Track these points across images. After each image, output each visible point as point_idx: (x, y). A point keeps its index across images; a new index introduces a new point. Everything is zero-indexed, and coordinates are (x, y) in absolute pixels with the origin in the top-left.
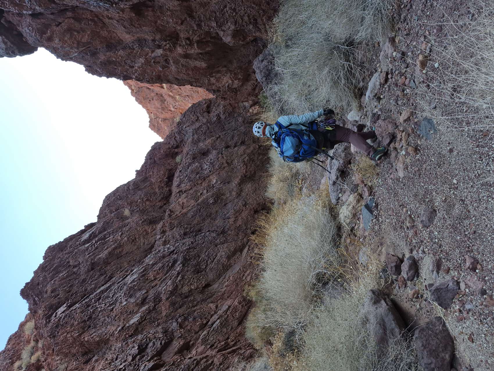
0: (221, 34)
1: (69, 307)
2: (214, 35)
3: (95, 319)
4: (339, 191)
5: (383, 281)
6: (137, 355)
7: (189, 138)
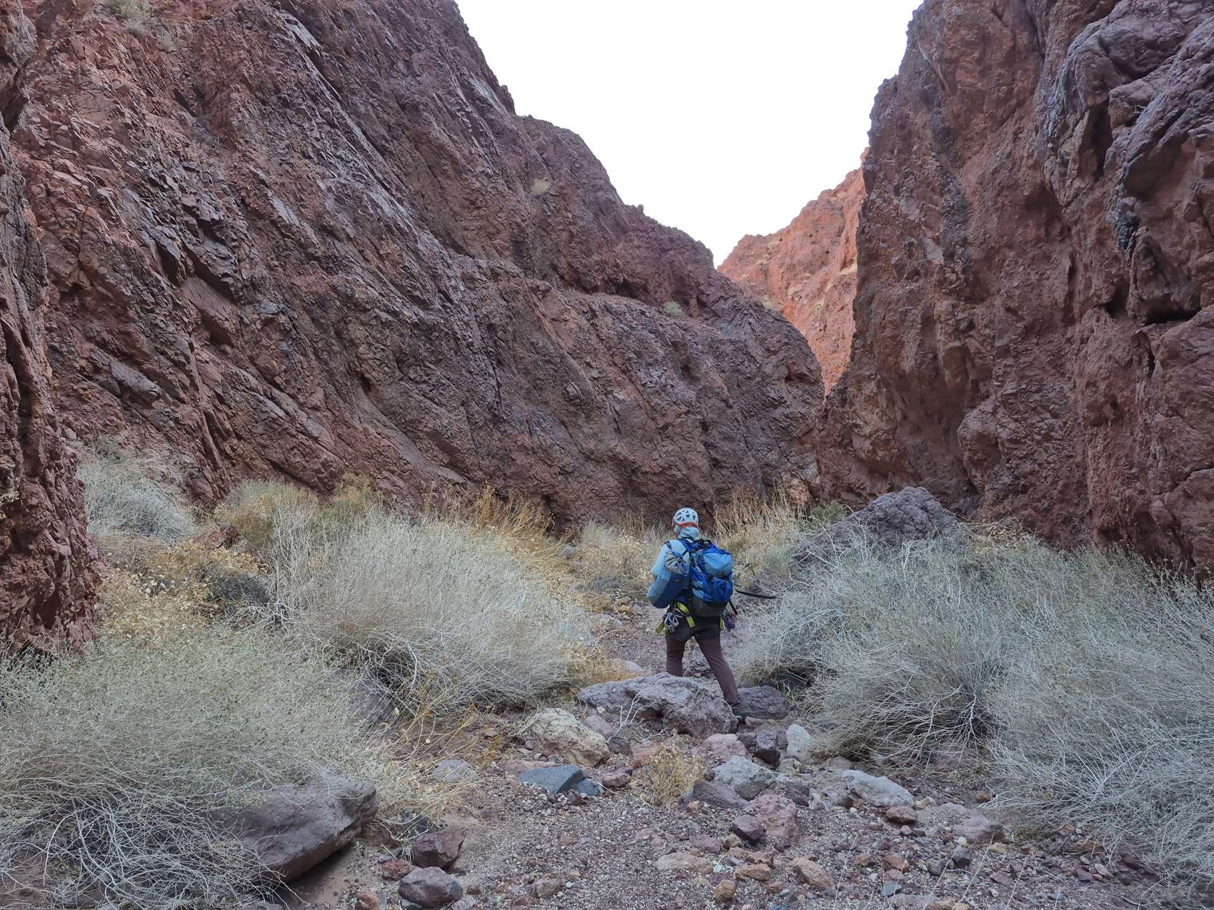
0: (987, 406)
1: (312, 55)
2: (983, 389)
3: (284, 115)
4: (611, 707)
5: (395, 820)
6: (197, 217)
7: (723, 332)
